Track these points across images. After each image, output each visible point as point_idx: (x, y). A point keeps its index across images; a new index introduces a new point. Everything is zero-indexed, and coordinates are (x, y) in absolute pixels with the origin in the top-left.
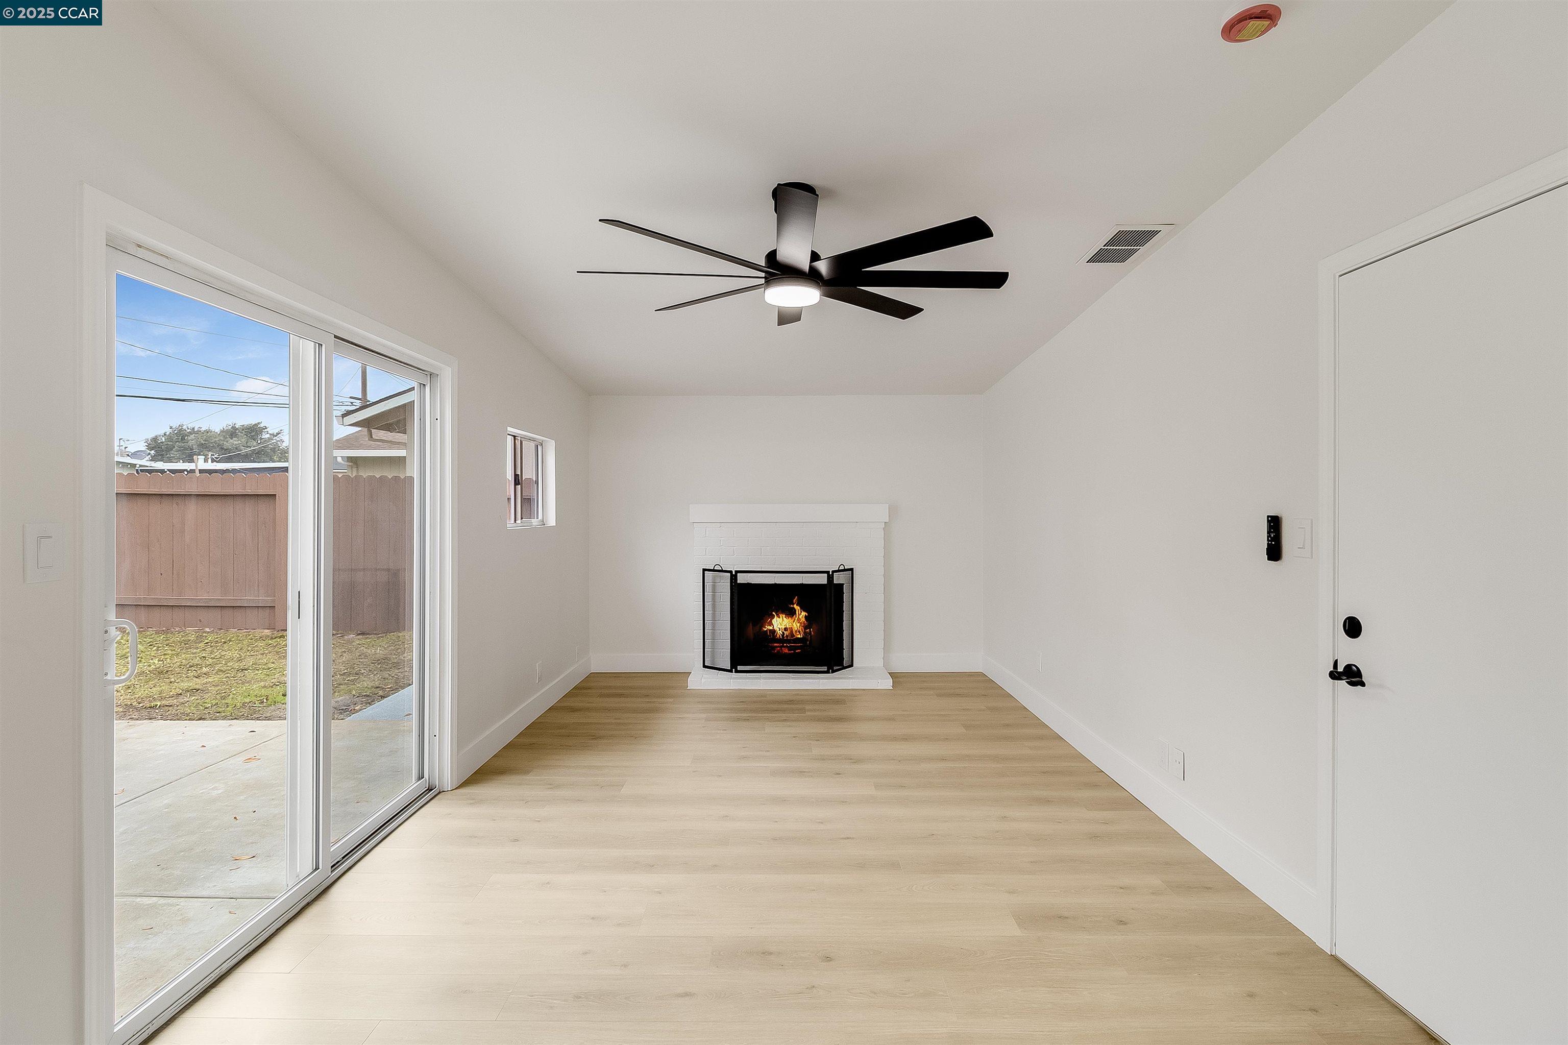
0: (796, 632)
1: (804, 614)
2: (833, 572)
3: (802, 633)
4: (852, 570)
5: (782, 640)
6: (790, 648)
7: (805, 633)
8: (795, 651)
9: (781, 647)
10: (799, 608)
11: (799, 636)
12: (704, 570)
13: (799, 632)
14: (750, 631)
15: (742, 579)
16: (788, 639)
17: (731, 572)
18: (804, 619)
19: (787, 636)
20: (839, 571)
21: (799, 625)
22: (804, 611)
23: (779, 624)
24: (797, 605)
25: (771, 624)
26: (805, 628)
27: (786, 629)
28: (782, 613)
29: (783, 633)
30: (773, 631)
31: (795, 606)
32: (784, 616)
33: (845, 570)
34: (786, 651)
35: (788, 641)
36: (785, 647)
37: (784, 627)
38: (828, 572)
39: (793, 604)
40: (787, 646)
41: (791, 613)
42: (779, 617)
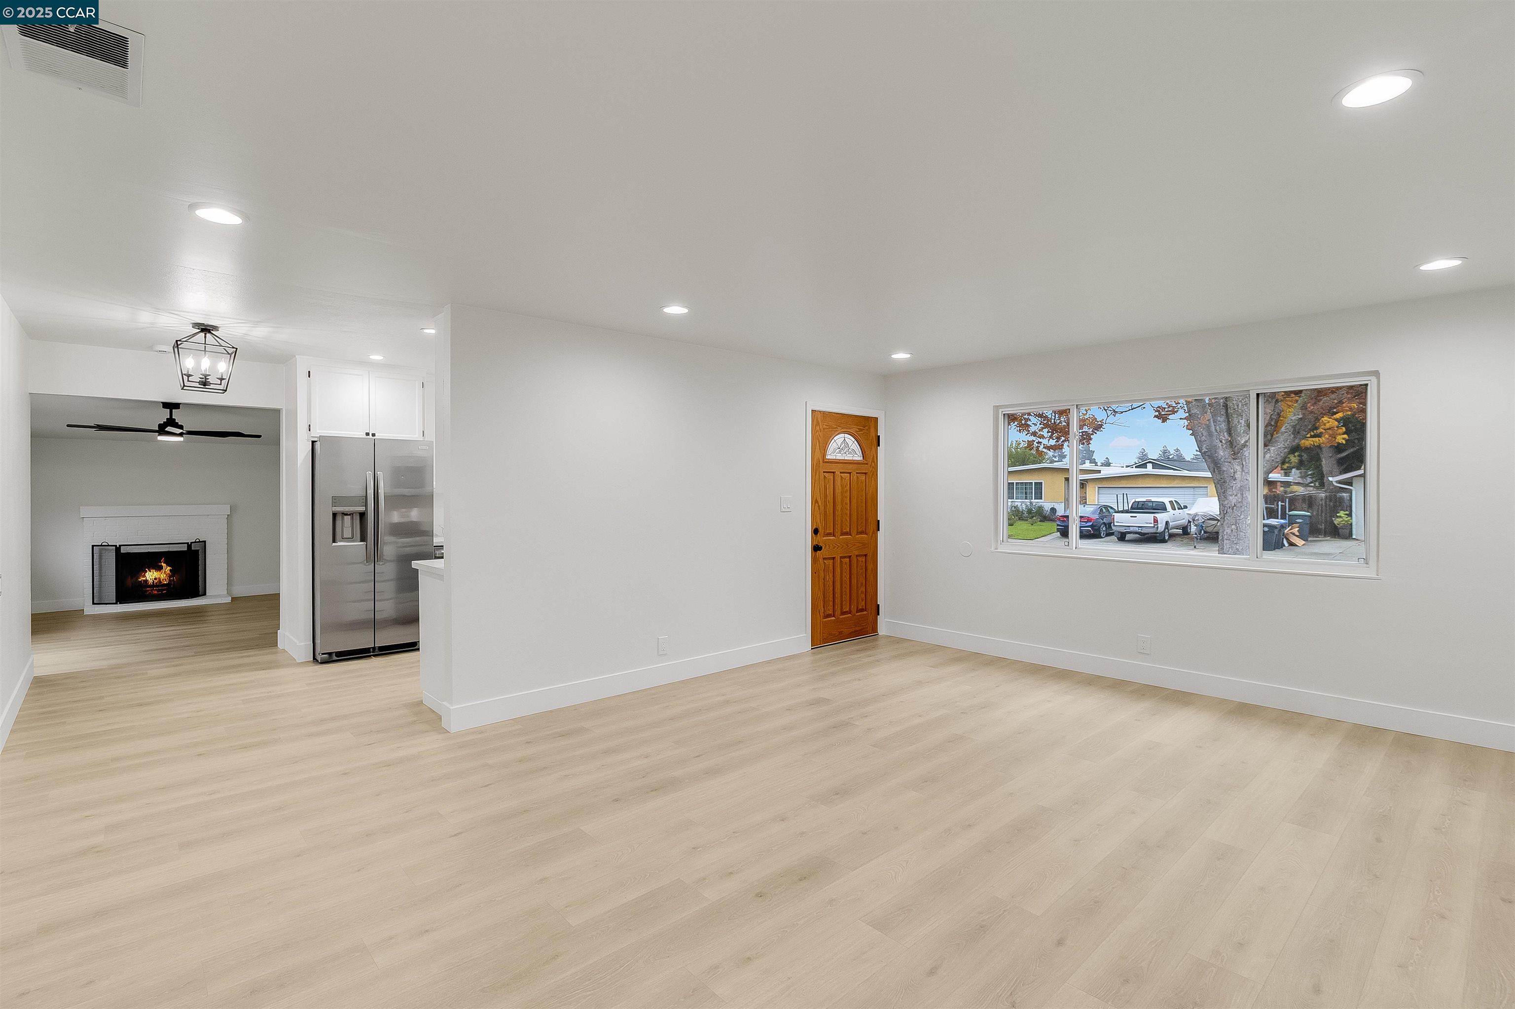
0: (163, 580)
1: (169, 568)
2: (191, 543)
3: (167, 581)
4: (205, 542)
5: (153, 586)
6: (158, 591)
7: (170, 580)
8: (162, 592)
9: (152, 590)
10: (165, 565)
11: (165, 583)
12: (93, 546)
13: (165, 580)
14: (129, 582)
15: (123, 550)
16: (158, 584)
17: (116, 546)
18: (169, 572)
19: (156, 583)
20: (195, 542)
21: (165, 575)
22: (169, 566)
23: (151, 576)
24: (164, 563)
25: (144, 576)
26: (170, 577)
27: (155, 579)
28: (153, 569)
29: (154, 581)
30: (146, 581)
31: (162, 564)
32: (154, 571)
33: (200, 542)
34: (156, 592)
35: (157, 586)
36: (155, 590)
37: (154, 578)
38: (188, 543)
39: (161, 563)
40: (156, 590)
41: (159, 568)
42: (151, 572)
